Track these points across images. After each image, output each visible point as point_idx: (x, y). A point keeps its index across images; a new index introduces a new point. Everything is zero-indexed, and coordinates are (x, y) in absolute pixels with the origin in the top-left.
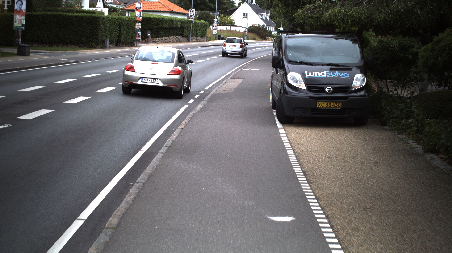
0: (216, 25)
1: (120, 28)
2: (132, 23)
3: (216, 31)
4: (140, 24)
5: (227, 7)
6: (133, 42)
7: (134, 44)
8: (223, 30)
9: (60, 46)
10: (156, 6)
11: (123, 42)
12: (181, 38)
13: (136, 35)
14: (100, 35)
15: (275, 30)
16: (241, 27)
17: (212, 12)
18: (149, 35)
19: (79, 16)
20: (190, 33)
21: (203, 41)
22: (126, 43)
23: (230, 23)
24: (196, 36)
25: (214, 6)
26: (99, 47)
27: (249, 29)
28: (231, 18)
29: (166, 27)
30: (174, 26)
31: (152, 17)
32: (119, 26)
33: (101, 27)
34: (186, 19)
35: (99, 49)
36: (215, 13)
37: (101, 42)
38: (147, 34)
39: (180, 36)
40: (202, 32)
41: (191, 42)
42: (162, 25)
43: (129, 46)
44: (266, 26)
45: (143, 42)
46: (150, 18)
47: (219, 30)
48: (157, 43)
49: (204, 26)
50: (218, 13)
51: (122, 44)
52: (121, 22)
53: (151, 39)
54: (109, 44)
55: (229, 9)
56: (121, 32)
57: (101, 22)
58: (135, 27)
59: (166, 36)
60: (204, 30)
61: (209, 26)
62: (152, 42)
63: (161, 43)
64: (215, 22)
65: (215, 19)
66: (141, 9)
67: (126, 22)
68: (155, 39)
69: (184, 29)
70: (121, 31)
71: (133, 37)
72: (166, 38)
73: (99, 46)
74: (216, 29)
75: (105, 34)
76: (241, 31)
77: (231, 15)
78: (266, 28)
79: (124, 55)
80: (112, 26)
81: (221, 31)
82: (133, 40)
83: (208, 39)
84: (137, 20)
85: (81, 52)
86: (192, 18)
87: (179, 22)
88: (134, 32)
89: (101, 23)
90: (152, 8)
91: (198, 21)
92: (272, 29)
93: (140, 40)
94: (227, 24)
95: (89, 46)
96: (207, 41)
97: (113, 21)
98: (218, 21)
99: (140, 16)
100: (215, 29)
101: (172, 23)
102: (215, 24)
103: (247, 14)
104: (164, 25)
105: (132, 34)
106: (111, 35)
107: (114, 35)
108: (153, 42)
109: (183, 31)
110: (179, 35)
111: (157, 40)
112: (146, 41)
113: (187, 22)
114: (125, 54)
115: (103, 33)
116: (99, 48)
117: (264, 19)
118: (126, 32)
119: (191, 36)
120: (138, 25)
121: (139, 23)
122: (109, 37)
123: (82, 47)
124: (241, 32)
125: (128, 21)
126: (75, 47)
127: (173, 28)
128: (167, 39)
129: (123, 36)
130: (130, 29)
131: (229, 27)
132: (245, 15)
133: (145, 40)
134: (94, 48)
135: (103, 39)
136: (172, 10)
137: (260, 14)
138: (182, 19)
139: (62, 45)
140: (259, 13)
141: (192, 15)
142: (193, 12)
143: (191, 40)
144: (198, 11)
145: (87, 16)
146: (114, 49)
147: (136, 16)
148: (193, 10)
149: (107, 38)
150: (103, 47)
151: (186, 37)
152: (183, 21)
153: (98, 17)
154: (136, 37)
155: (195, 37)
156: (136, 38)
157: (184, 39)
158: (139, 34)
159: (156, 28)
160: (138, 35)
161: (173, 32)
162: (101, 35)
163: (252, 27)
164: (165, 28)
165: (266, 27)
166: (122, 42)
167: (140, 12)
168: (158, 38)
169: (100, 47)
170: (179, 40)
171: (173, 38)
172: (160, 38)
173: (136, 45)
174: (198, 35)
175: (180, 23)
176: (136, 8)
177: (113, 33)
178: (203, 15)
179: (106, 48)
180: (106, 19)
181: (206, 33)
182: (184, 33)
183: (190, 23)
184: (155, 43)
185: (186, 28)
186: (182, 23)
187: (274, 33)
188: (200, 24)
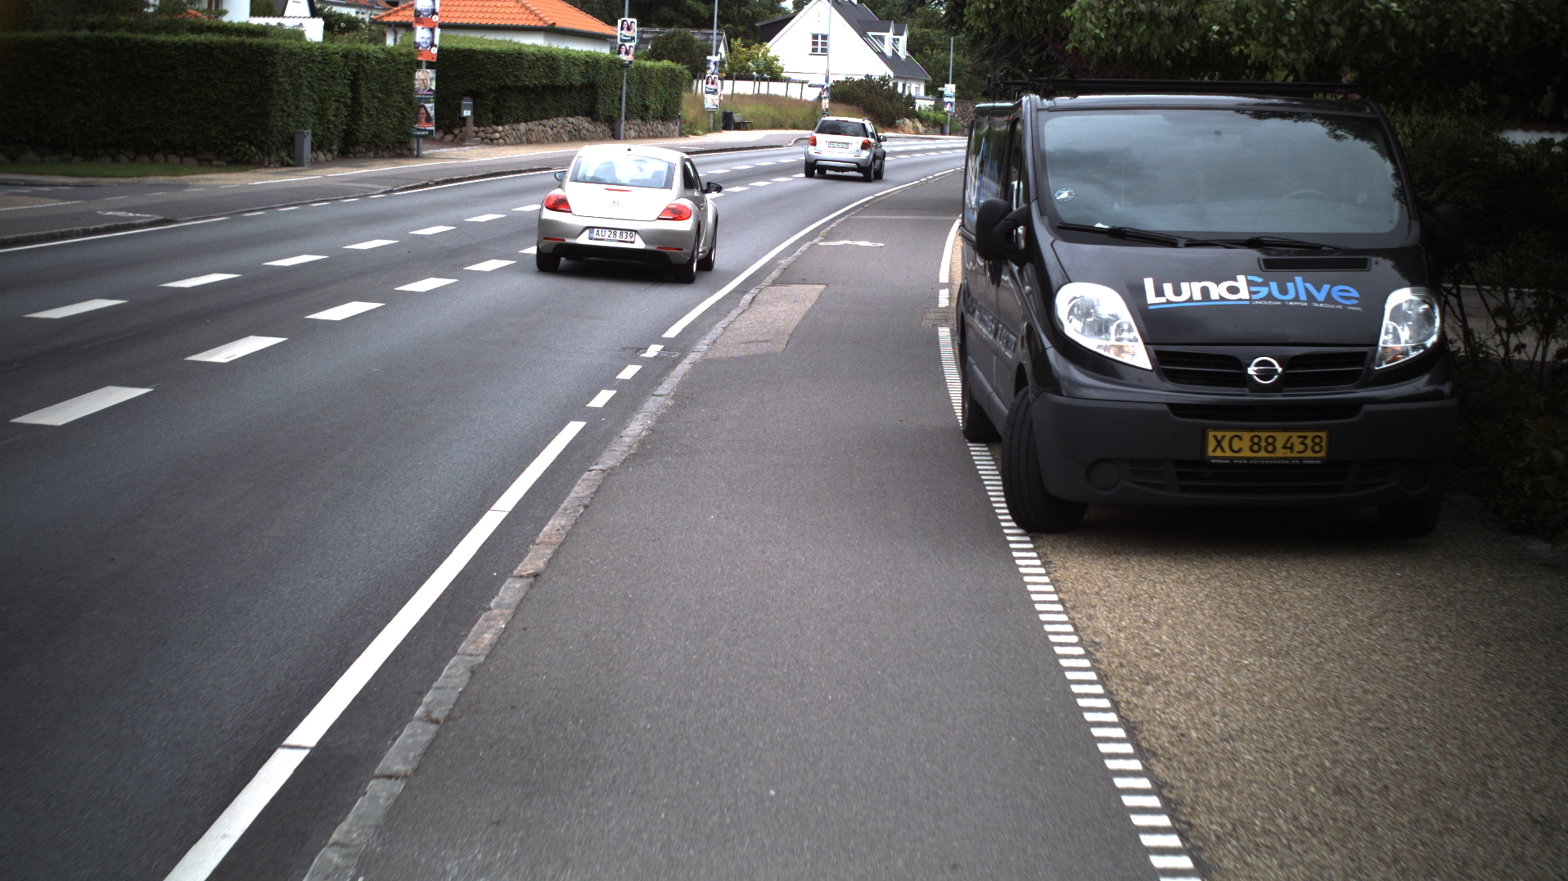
0: (717, 76)
1: (354, 87)
2: (399, 69)
3: (717, 97)
4: (431, 73)
5: (753, 13)
6: (405, 143)
7: (410, 150)
8: (742, 97)
9: (123, 159)
10: (496, 10)
11: (369, 143)
12: (586, 125)
13: (417, 113)
14: (275, 116)
15: (927, 94)
16: (806, 82)
17: (703, 31)
18: (467, 113)
19: (195, 44)
20: (621, 104)
21: (670, 136)
22: (377, 146)
23: (767, 70)
24: (642, 118)
25: (709, 9)
26: (274, 160)
27: (834, 91)
28: (768, 51)
29: (531, 86)
30: (560, 81)
31: (479, 47)
32: (349, 82)
33: (279, 84)
34: (604, 54)
35: (275, 167)
36: (712, 34)
37: (279, 141)
38: (460, 112)
39: (582, 116)
40: (666, 102)
41: (626, 138)
42: (515, 76)
43: (390, 157)
44: (894, 81)
45: (444, 140)
46: (470, 51)
47: (725, 96)
48: (499, 145)
49: (673, 80)
50: (722, 35)
51: (364, 150)
52: (357, 67)
53: (476, 129)
54: (312, 150)
55: (763, 20)
56: (360, 104)
57: (281, 66)
58: (413, 85)
59: (532, 120)
60: (670, 95)
61: (691, 82)
62: (479, 139)
63: (511, 144)
64: (712, 67)
65: (711, 54)
66: (436, 18)
67: (378, 68)
68: (490, 130)
69: (596, 93)
70: (360, 99)
71: (407, 122)
72: (531, 125)
73: (274, 158)
74: (716, 90)
75: (296, 113)
76: (804, 98)
77: (768, 41)
78: (896, 85)
79: (362, 192)
80: (324, 80)
81: (734, 98)
82: (406, 133)
83: (688, 129)
84: (420, 58)
85: (198, 180)
86: (627, 53)
87: (578, 65)
88: (410, 103)
89: (280, 69)
90: (481, 15)
91: (649, 64)
92: (916, 89)
93: (431, 132)
94: (754, 73)
95: (235, 156)
96: (683, 134)
97: (328, 63)
98: (722, 63)
99: (432, 45)
100: (713, 92)
101: (553, 69)
102: (713, 74)
103: (825, 37)
104: (524, 78)
105: (400, 110)
106: (321, 114)
107: (333, 115)
108: (483, 139)
109: (594, 100)
110: (578, 114)
111: (497, 132)
112: (456, 136)
113: (610, 67)
114: (367, 188)
115: (289, 107)
116: (276, 164)
117: (889, 54)
118: (377, 105)
119: (623, 118)
120: (422, 77)
121: (428, 70)
122: (314, 124)
123: (210, 161)
124: (806, 101)
125: (386, 61)
126: (181, 163)
127: (555, 90)
128: (536, 128)
129: (366, 120)
130: (395, 92)
131: (764, 84)
132: (820, 40)
133: (452, 133)
134: (254, 164)
135: (288, 129)
136: (554, 24)
137: (874, 36)
138: (588, 55)
139: (132, 156)
140: (870, 34)
141: (625, 41)
142: (629, 29)
143: (622, 132)
144: (650, 27)
145: (225, 45)
146: (331, 170)
147: (417, 45)
148: (629, 20)
149: (303, 126)
150: (291, 162)
151: (606, 121)
152: (592, 63)
153: (267, 49)
154: (418, 121)
155: (640, 121)
156: (416, 126)
157: (599, 130)
158: (429, 110)
159: (492, 89)
160: (425, 115)
161: (557, 101)
162: (282, 117)
163: (846, 82)
164: (527, 88)
165: (894, 83)
166: (363, 142)
167: (432, 30)
168: (502, 125)
169: (276, 161)
170: (579, 131)
171: (555, 125)
172: (507, 127)
173: (416, 153)
174: (651, 113)
175: (583, 68)
176: (417, 14)
177: (327, 109)
178: (668, 43)
179: (301, 165)
180: (300, 55)
181: (678, 106)
182: (600, 106)
183: (619, 70)
184: (491, 145)
185: (606, 88)
186: (590, 69)
187: (924, 104)
188: (659, 73)
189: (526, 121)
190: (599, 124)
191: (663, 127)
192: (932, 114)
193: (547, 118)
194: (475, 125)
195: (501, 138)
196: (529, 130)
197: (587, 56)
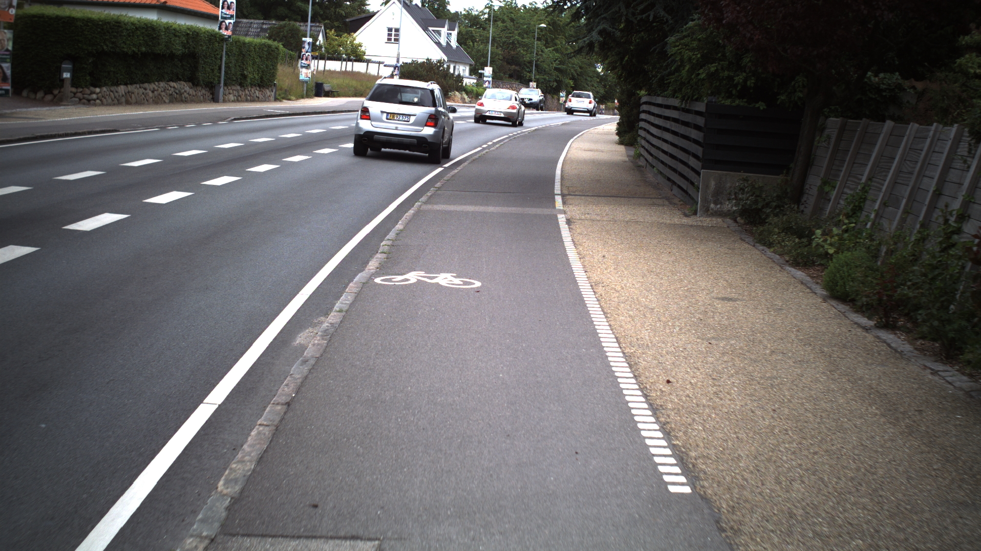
3: (310, 71)
4: (8, 34)
5: (345, 13)
8: (332, 73)
12: (187, 89)
15: (470, 74)
16: (382, 63)
17: (301, 23)
18: (66, 75)
20: (220, 73)
21: (266, 100)
23: (353, 54)
24: (241, 85)
28: (354, 39)
29: (130, 52)
30: (161, 49)
31: (78, 15)
34: (205, 29)
36: (307, 25)
38: (60, 74)
39: (185, 81)
40: (262, 72)
41: (224, 101)
42: (113, 43)
44: (448, 64)
45: (43, 99)
48: (95, 105)
49: (270, 54)
50: (321, 27)
53: (74, 90)
55: (351, 18)
59: (132, 83)
60: (267, 67)
62: (77, 99)
63: (108, 105)
68: (88, 91)
69: (197, 62)
72: (130, 88)
74: (309, 66)
76: (380, 75)
77: (355, 32)
81: (326, 73)
83: (283, 96)
86: (227, 29)
87: (179, 37)
92: (463, 70)
93: (6, 91)
94: (344, 56)
96: (278, 99)
100: (306, 68)
102: (307, 52)
103: (397, 30)
104: (123, 45)
108: (80, 100)
109: (195, 68)
110: (180, 80)
111: (94, 93)
112: (55, 96)
113: (210, 40)
117: (444, 43)
119: (222, 84)
121: (5, 31)
127: (157, 57)
128: (136, 90)
131: (350, 63)
132: (393, 33)
133: (51, 93)
136: (165, 2)
137: (433, 30)
138: (191, 29)
141: (226, 18)
142: (229, 8)
143: (221, 96)
144: (269, 20)
151: (206, 86)
152: (193, 36)
155: (239, 87)
157: (199, 94)
158: (5, 69)
159: (90, 54)
161: (158, 68)
164: (125, 54)
165: (447, 66)
168: (100, 87)
170: (181, 94)
171: (156, 88)
172: (104, 89)
174: (249, 81)
178: (280, 32)
181: (274, 76)
182: (200, 74)
183: (219, 43)
184: (88, 105)
185: (207, 58)
186: (190, 41)
187: (469, 81)
188: (256, 47)
189: (126, 84)
190: (199, 88)
191: (261, 92)
192: (475, 89)
193: (150, 82)
194: (72, 86)
195: (98, 99)
196: (129, 92)
197: (189, 29)
